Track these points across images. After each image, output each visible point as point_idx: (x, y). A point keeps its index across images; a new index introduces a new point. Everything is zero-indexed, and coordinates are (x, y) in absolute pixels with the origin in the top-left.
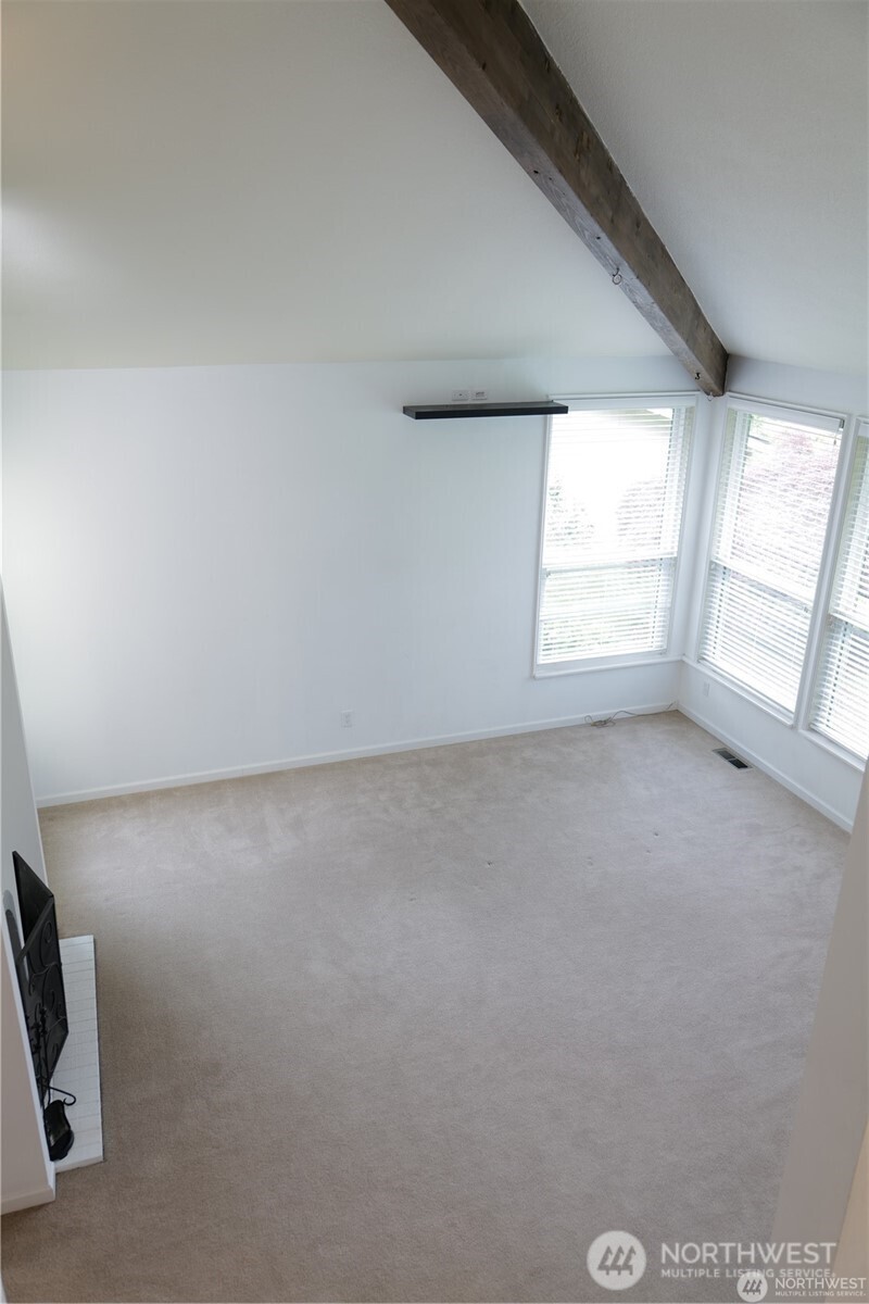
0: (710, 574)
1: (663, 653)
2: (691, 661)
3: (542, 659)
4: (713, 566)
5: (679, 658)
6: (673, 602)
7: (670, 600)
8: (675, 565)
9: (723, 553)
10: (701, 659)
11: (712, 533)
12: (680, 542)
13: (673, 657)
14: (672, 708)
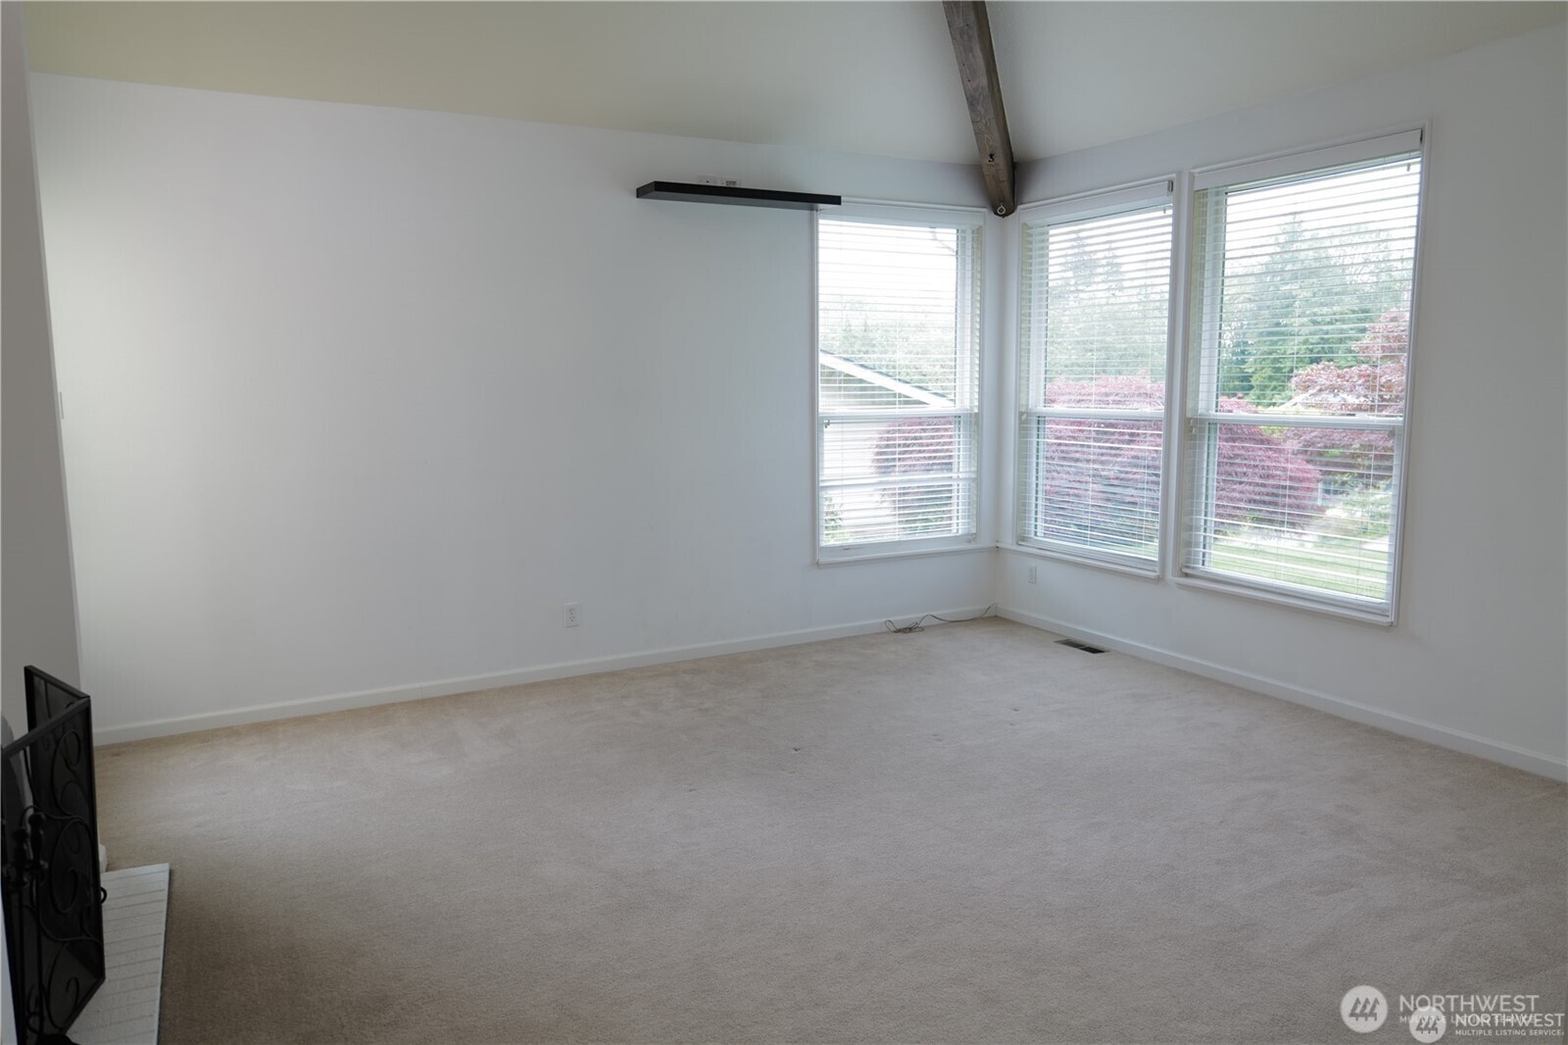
0: (1021, 429)
1: (970, 538)
2: (1008, 543)
3: (828, 540)
4: (1024, 417)
5: (993, 545)
6: (979, 472)
7: (974, 469)
8: (977, 423)
9: (1036, 402)
10: (1022, 538)
11: (1019, 378)
12: (981, 393)
13: (985, 542)
14: (991, 613)
